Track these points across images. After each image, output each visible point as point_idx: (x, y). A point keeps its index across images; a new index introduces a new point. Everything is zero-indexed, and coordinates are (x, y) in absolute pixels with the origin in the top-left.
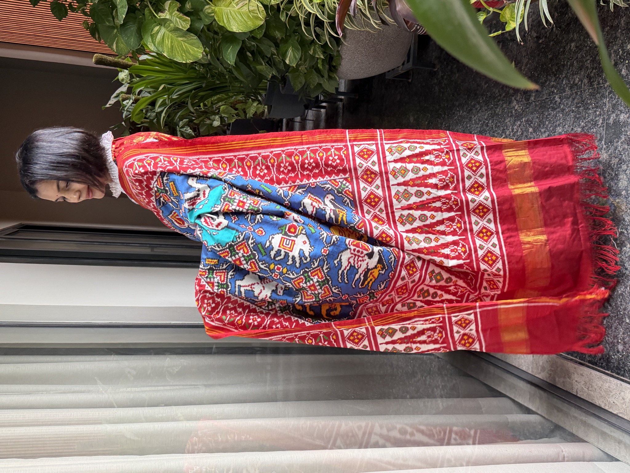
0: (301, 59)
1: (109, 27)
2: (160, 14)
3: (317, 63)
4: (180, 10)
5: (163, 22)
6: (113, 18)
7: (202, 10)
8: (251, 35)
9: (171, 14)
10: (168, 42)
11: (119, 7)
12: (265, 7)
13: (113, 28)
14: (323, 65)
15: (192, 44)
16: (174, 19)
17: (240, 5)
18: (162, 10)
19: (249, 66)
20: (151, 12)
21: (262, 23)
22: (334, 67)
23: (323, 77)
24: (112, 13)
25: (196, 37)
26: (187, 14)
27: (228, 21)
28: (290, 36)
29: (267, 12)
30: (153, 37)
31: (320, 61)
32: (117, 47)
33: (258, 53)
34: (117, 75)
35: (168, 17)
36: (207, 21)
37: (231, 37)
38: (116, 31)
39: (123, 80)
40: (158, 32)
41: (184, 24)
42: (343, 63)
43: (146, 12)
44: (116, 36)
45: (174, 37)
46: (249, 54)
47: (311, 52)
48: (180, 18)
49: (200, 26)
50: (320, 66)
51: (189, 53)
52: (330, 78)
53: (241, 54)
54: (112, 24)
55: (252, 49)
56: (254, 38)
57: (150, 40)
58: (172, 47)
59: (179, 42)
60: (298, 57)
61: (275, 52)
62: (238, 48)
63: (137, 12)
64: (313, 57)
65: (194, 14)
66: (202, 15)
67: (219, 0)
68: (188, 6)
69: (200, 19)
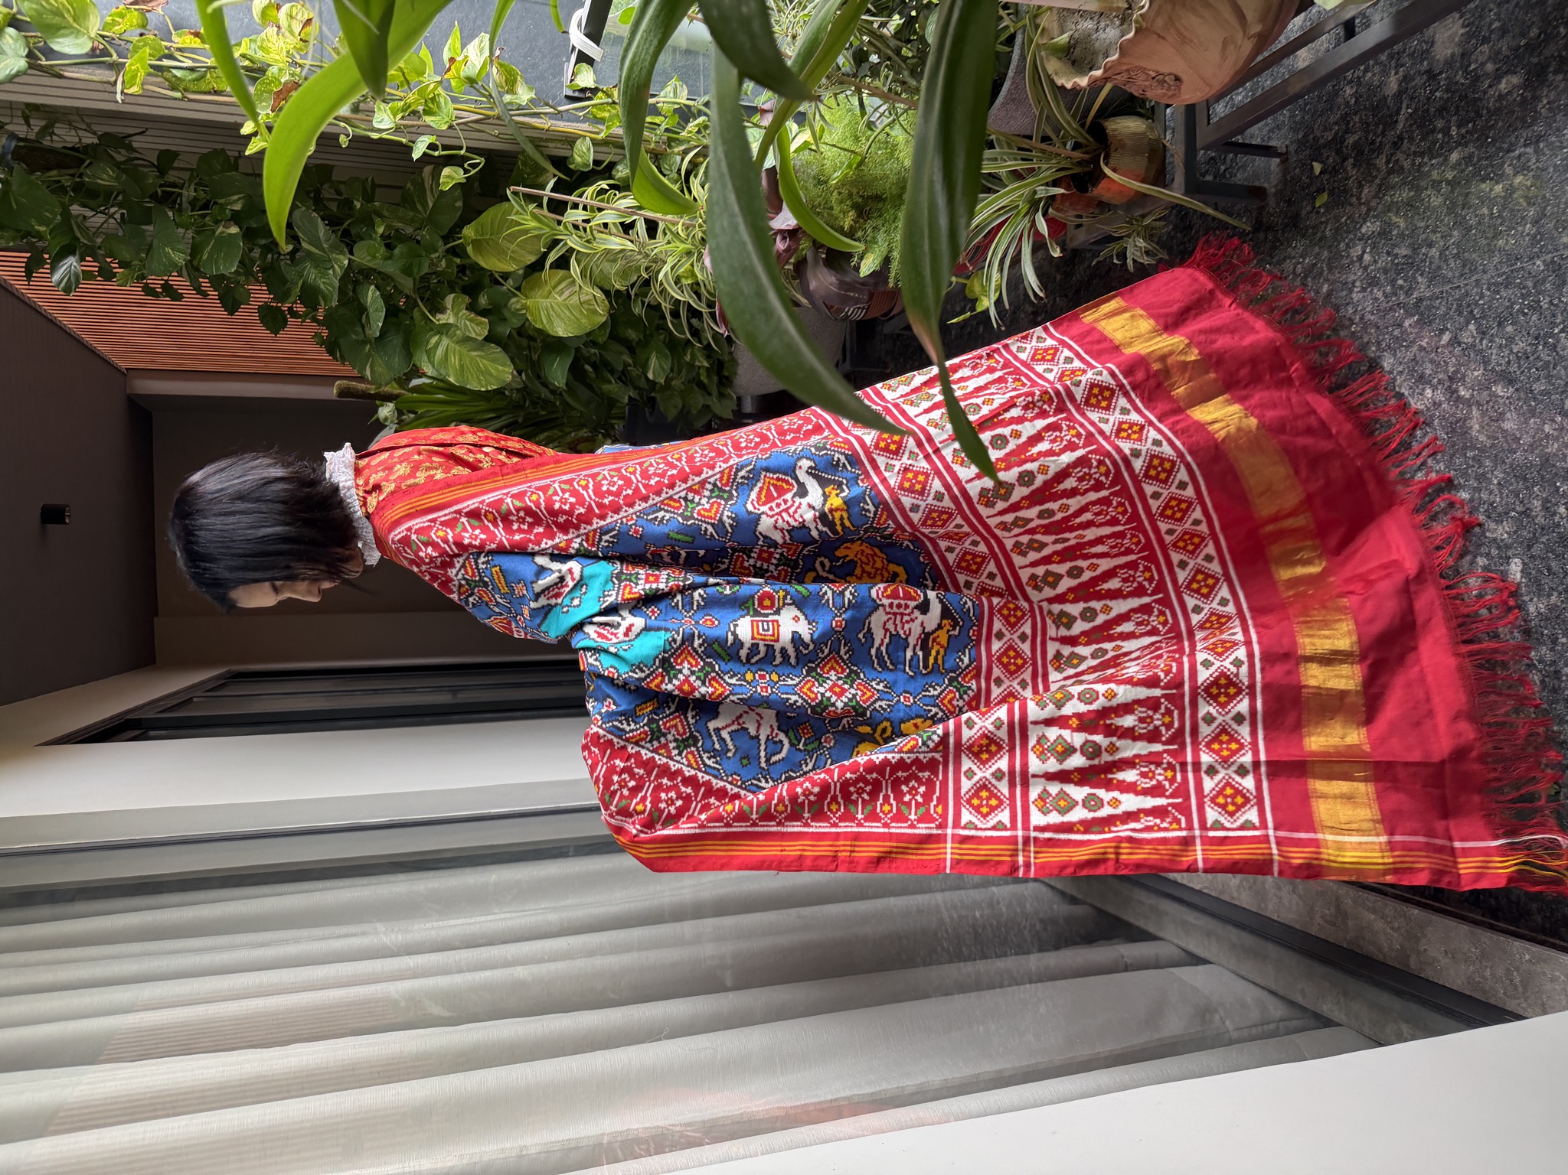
0: (672, 370)
1: (357, 341)
2: (439, 316)
3: (698, 374)
4: (472, 307)
5: (444, 329)
6: (363, 327)
7: (506, 306)
8: (590, 339)
9: (456, 315)
10: (454, 360)
11: (371, 310)
12: (607, 293)
13: (364, 342)
14: (709, 376)
15: (494, 361)
16: (462, 323)
17: (567, 294)
18: (442, 310)
19: (590, 387)
20: (424, 314)
21: (604, 319)
22: (727, 378)
23: (710, 394)
24: (360, 320)
25: (499, 350)
26: (483, 313)
27: (550, 320)
28: (651, 336)
29: (610, 302)
30: (430, 354)
31: (703, 372)
32: (372, 372)
33: (602, 366)
34: (376, 412)
35: (451, 321)
36: (516, 323)
37: (555, 345)
38: (368, 347)
39: (386, 419)
40: (437, 344)
41: (478, 329)
42: (740, 371)
43: (416, 314)
44: (369, 355)
45: (464, 351)
46: (588, 368)
47: (688, 358)
48: (471, 320)
49: (505, 330)
50: (704, 378)
51: (491, 375)
52: (722, 395)
53: (576, 370)
54: (361, 337)
55: (593, 359)
56: (594, 344)
57: (425, 358)
58: (462, 366)
59: (472, 359)
60: (667, 366)
61: (630, 361)
62: (569, 361)
63: (401, 315)
64: (691, 365)
65: (493, 313)
66: (507, 314)
67: (532, 289)
68: (483, 300)
69: (505, 319)
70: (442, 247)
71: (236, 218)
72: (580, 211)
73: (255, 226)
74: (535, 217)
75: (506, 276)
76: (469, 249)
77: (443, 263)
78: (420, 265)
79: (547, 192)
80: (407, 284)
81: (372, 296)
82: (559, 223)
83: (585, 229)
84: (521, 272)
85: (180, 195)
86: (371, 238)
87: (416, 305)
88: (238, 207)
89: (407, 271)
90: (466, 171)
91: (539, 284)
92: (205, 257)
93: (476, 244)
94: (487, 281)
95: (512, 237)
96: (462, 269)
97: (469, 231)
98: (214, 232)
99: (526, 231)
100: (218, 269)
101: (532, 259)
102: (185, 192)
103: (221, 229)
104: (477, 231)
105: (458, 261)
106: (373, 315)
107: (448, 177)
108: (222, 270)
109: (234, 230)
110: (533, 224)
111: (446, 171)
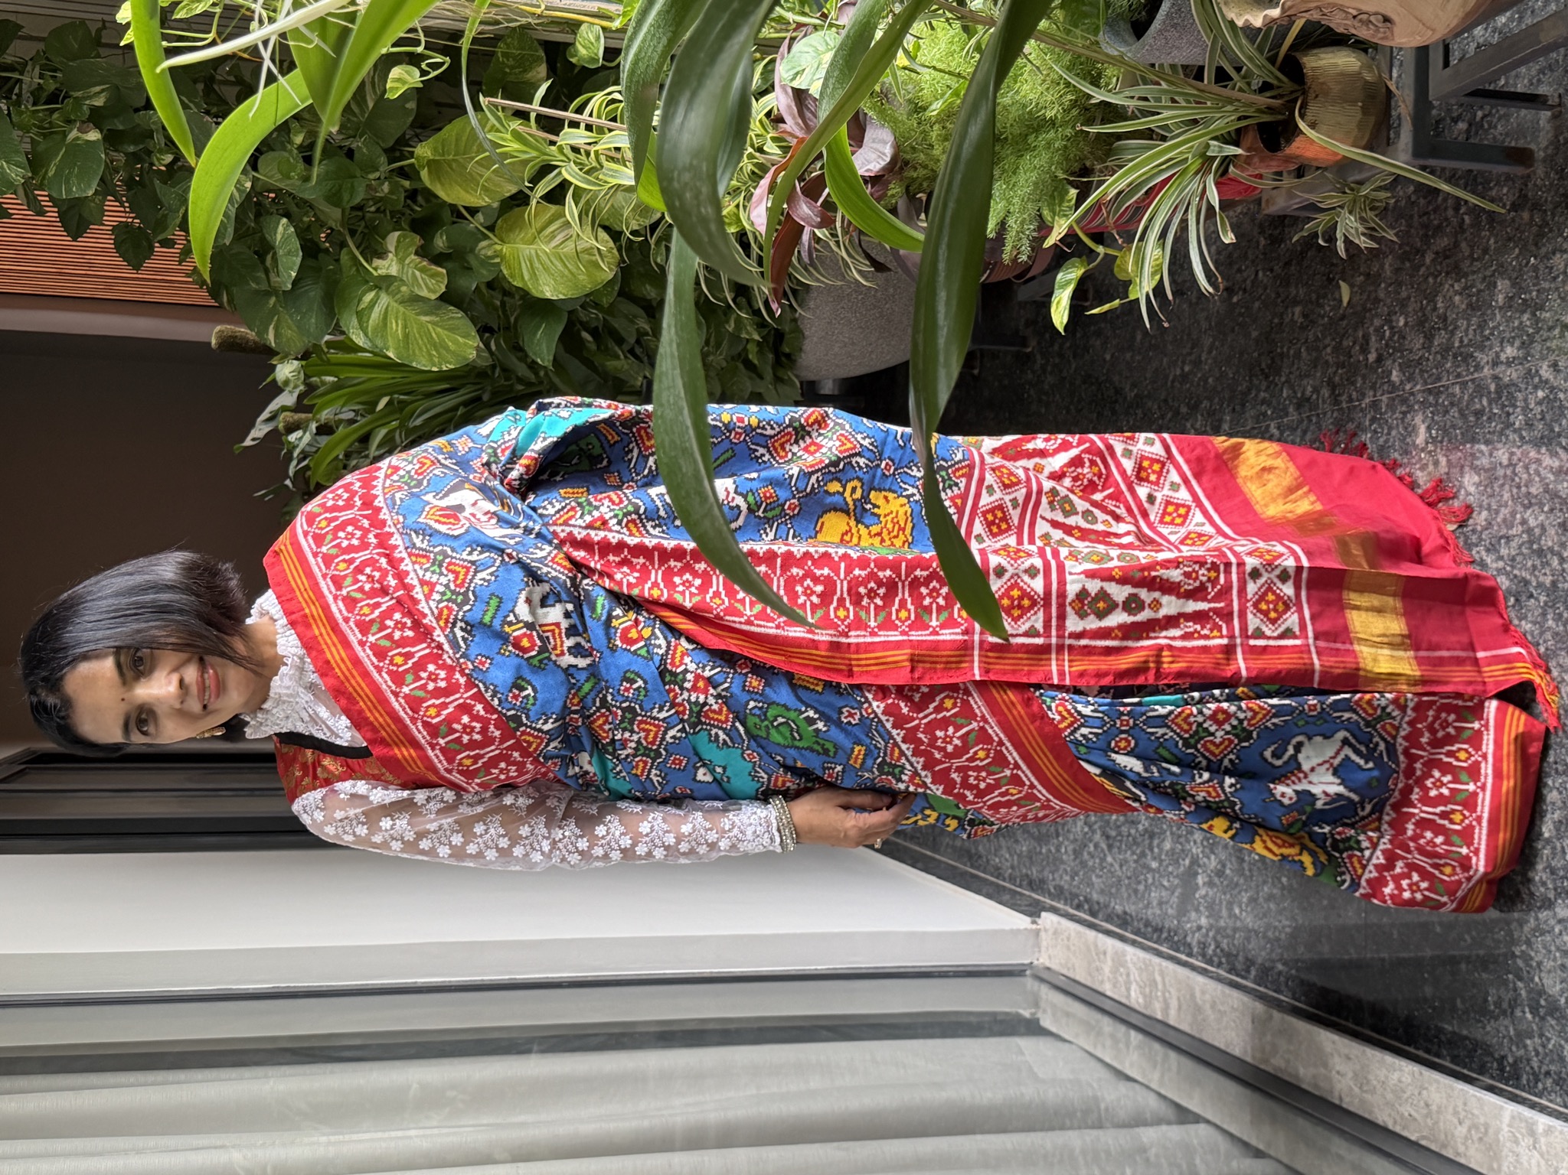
0: (707, 343)
1: (257, 292)
2: (377, 262)
3: (745, 349)
4: (423, 252)
5: (385, 283)
6: (267, 272)
7: (472, 250)
8: (591, 301)
9: (401, 261)
10: (396, 327)
11: (281, 252)
12: (615, 235)
13: (267, 294)
14: (761, 352)
15: (451, 330)
16: (408, 274)
17: (560, 238)
18: (382, 254)
19: (589, 364)
20: (355, 258)
21: (611, 276)
22: (788, 356)
23: (761, 377)
24: (263, 262)
25: (460, 314)
26: (438, 259)
27: (534, 275)
30: (362, 316)
31: (752, 349)
32: (276, 336)
33: (606, 334)
35: (394, 271)
36: (487, 275)
37: (544, 308)
38: (273, 300)
39: (286, 380)
40: (373, 304)
41: (431, 282)
42: (807, 346)
43: (344, 257)
44: (274, 311)
45: (411, 315)
46: (585, 335)
47: (731, 327)
48: (422, 270)
49: (469, 284)
50: (753, 357)
51: (447, 349)
52: (780, 380)
53: (568, 340)
54: (264, 287)
55: (594, 325)
56: (597, 306)
57: (355, 321)
58: (406, 336)
59: (421, 325)
61: (647, 328)
62: (559, 329)
63: (321, 256)
64: (735, 338)
65: (453, 259)
66: (473, 262)
67: (511, 229)
68: (440, 242)
69: (470, 269)
70: (385, 167)
71: (96, 118)
72: (582, 131)
73: (121, 127)
74: (517, 136)
75: (473, 211)
76: (424, 174)
77: (386, 187)
78: (352, 191)
79: (535, 107)
80: (334, 215)
81: (282, 231)
82: (552, 143)
83: (588, 154)
84: (496, 205)
85: (19, 81)
86: (284, 149)
87: (343, 244)
88: (99, 102)
89: (334, 199)
90: (423, 73)
91: (519, 224)
92: (51, 174)
93: (433, 165)
94: (447, 215)
95: (486, 163)
96: (412, 195)
97: (424, 151)
98: (65, 135)
99: (506, 155)
100: (69, 191)
101: (511, 189)
102: (26, 79)
103: (74, 134)
104: (435, 150)
105: (407, 184)
106: (283, 261)
107: (398, 80)
108: (76, 192)
109: (94, 135)
110: (514, 146)
111: (396, 72)
